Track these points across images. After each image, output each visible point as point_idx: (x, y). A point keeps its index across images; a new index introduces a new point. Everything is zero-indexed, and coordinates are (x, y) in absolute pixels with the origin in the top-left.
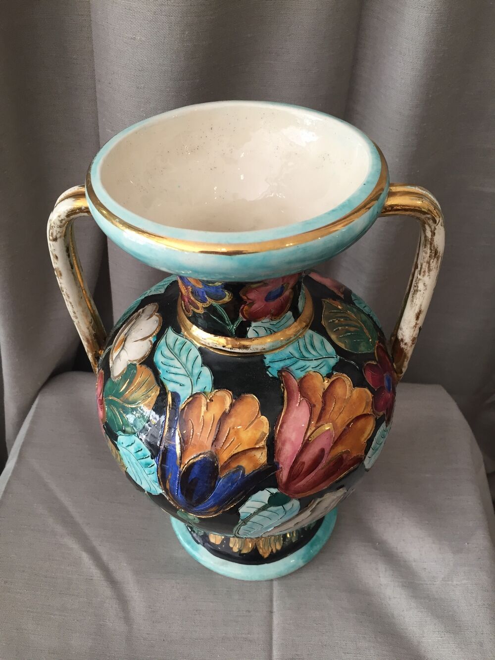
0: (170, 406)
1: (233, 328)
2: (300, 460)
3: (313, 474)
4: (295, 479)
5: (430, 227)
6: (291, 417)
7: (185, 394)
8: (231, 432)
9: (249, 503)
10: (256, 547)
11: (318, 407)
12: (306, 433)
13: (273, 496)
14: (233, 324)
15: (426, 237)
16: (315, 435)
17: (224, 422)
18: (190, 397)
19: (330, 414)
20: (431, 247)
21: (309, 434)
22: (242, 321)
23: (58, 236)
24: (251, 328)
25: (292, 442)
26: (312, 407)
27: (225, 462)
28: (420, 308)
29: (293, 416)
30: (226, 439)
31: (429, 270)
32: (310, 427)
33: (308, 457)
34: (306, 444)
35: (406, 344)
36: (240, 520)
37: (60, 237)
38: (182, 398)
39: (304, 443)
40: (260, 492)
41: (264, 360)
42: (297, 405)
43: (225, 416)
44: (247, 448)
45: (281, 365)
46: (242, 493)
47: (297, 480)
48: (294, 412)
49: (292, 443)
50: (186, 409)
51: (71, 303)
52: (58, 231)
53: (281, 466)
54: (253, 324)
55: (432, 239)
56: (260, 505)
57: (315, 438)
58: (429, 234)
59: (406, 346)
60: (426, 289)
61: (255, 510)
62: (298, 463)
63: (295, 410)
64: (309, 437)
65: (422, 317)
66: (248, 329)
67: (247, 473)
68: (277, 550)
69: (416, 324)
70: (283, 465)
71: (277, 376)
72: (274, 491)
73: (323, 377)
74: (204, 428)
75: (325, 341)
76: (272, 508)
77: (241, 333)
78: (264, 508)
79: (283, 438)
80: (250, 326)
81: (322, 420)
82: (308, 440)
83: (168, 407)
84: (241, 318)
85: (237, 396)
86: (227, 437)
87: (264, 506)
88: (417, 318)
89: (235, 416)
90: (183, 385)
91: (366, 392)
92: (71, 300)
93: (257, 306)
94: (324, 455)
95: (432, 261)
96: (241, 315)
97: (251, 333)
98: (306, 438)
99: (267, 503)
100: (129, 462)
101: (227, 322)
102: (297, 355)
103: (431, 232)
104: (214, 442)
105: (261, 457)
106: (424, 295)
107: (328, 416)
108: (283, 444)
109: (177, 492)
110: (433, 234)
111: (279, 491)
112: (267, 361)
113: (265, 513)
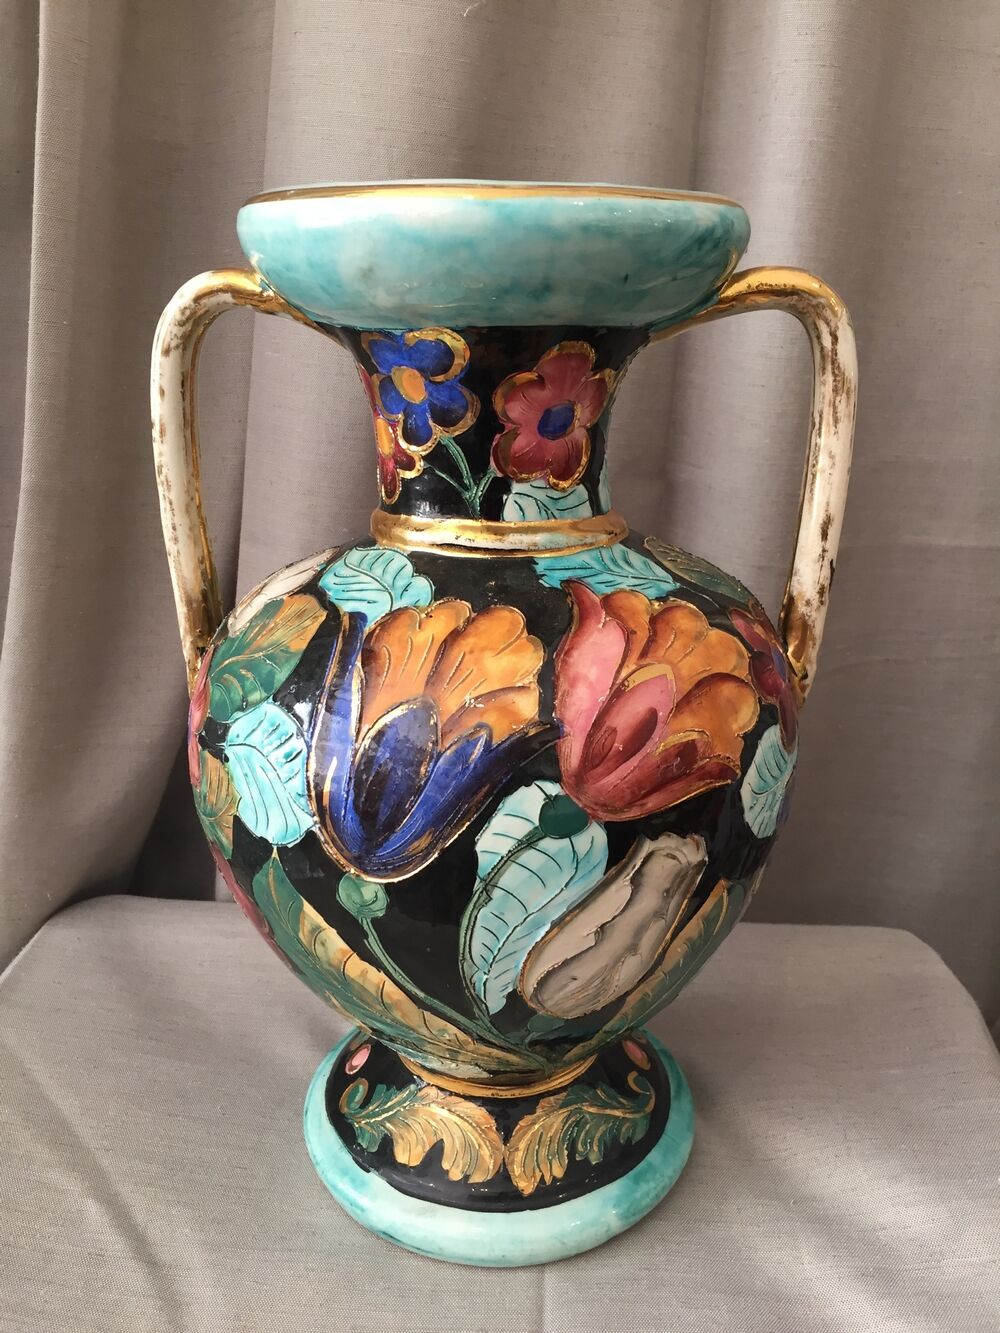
0: (344, 631)
1: (475, 494)
2: (608, 723)
3: (634, 761)
4: (597, 766)
5: (828, 324)
6: (587, 643)
7: (375, 614)
8: (465, 660)
9: (499, 822)
10: (506, 1170)
11: (642, 636)
12: (618, 672)
13: (550, 802)
14: (478, 485)
15: (822, 349)
16: (638, 678)
17: (452, 645)
18: (387, 615)
19: (667, 650)
20: (833, 369)
21: (624, 674)
22: (495, 478)
23: (173, 344)
24: (511, 496)
25: (591, 683)
26: (629, 635)
27: (453, 715)
28: (827, 511)
29: (591, 640)
30: (456, 670)
31: (836, 421)
32: (626, 663)
33: (625, 719)
34: (618, 693)
35: (808, 603)
36: (478, 881)
37: (177, 347)
38: (369, 618)
39: (614, 689)
40: (523, 790)
41: (535, 566)
42: (601, 626)
43: (455, 636)
44: (498, 687)
45: (567, 575)
46: (485, 789)
47: (600, 769)
48: (594, 636)
49: (591, 686)
50: (377, 631)
51: (171, 503)
52: (174, 332)
53: (567, 729)
54: (516, 487)
55: (835, 352)
56: (521, 829)
57: (637, 683)
58: (827, 341)
59: (809, 609)
60: (834, 464)
61: (510, 844)
62: (604, 729)
63: (596, 632)
64: (626, 679)
65: (834, 532)
66: (505, 497)
67: (495, 742)
68: (555, 1179)
69: (824, 551)
70: (572, 727)
71: (559, 587)
72: (553, 789)
73: (650, 600)
74: (412, 657)
75: (652, 564)
76: (548, 844)
77: (492, 509)
78: (529, 842)
79: (572, 672)
80: (508, 491)
81: (649, 655)
82: (622, 684)
83: (341, 635)
84: (494, 470)
85: (481, 608)
86: (458, 667)
87: (530, 833)
88: (824, 535)
89: (476, 635)
90: (374, 602)
91: (735, 642)
92: (173, 496)
93: (523, 442)
94: (655, 723)
95: (838, 399)
96: (492, 464)
97: (510, 512)
98: (619, 681)
99: (537, 824)
100: (246, 775)
101: (466, 481)
102: (597, 567)
103: (831, 334)
104: (430, 677)
105: (528, 706)
106: (832, 477)
107: (661, 653)
108: (573, 683)
109: (345, 809)
110: (835, 339)
111: (562, 793)
112: (540, 568)
113: (530, 857)
